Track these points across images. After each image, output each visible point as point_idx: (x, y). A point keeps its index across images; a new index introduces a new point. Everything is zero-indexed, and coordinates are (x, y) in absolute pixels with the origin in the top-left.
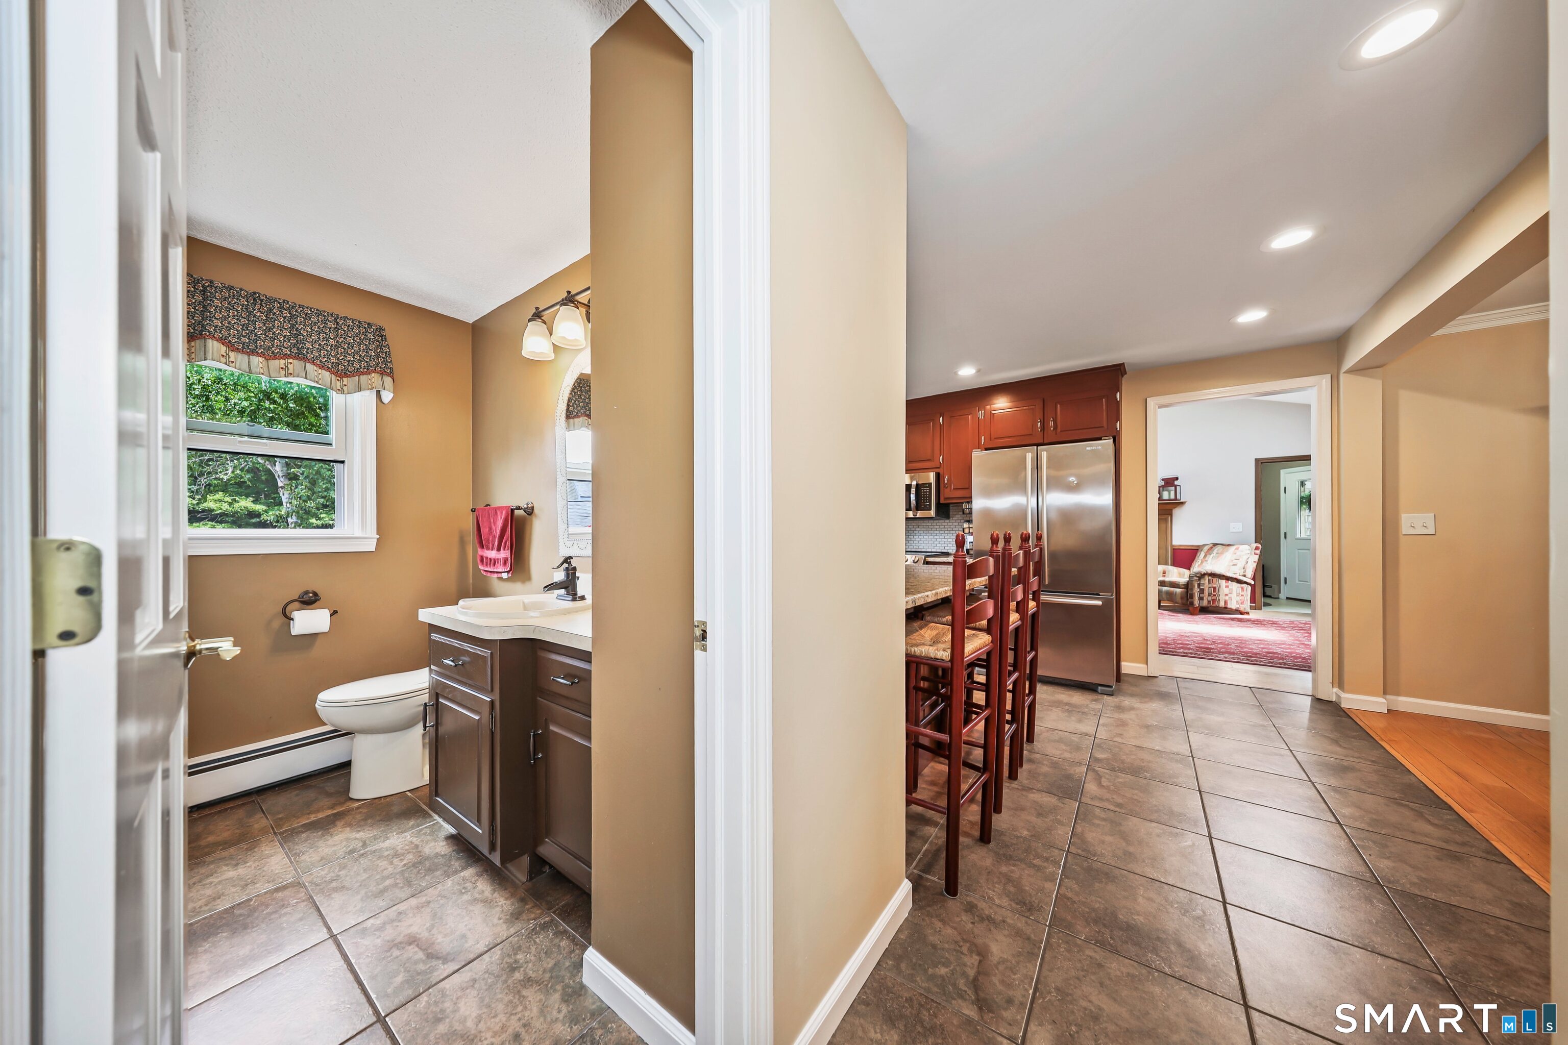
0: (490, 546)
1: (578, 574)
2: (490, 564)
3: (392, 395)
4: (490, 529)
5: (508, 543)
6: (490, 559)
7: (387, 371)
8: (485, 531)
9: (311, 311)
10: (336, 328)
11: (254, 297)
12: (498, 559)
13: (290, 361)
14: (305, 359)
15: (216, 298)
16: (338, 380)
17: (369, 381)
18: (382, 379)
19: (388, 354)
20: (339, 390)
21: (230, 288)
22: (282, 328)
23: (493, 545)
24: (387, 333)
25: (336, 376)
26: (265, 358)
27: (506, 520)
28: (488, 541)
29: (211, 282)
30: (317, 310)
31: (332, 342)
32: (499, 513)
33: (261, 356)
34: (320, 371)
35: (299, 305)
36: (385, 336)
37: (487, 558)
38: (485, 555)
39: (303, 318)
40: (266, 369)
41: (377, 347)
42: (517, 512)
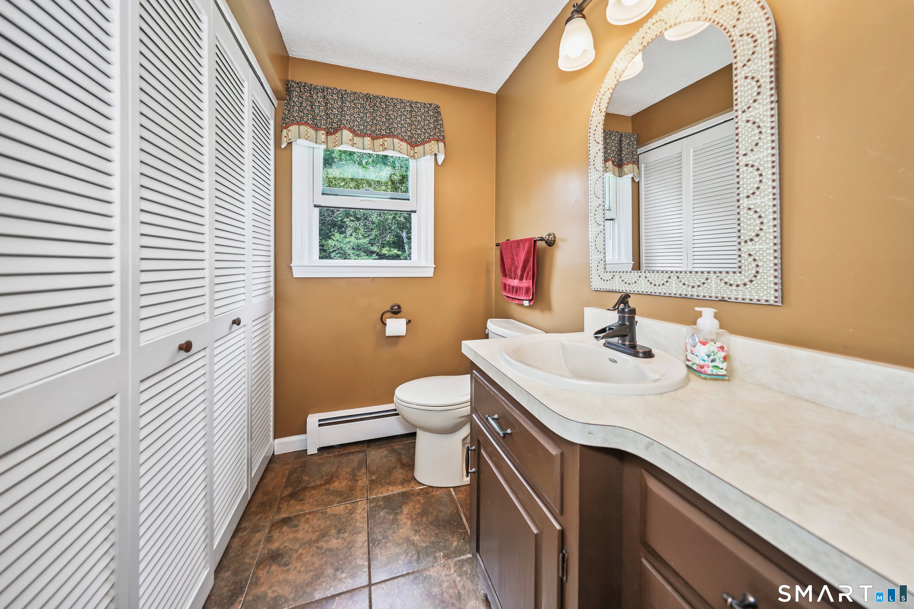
0: (513, 275)
1: (637, 318)
2: (513, 292)
3: (444, 156)
4: (513, 259)
5: (531, 273)
6: (513, 287)
7: (441, 139)
8: (507, 262)
9: (397, 101)
10: (411, 110)
11: (367, 97)
12: (520, 288)
13: (386, 139)
14: (394, 136)
15: (347, 101)
16: (412, 149)
17: (430, 147)
18: (438, 144)
19: (442, 125)
20: (412, 156)
21: (355, 93)
22: (381, 116)
23: (516, 274)
24: (442, 110)
25: (411, 146)
26: (371, 137)
27: (529, 251)
28: (511, 270)
29: (346, 91)
30: (401, 100)
31: (408, 121)
32: (521, 245)
33: (369, 136)
34: (401, 143)
35: (391, 98)
36: (440, 112)
37: (509, 285)
38: (508, 283)
39: (393, 106)
40: (372, 145)
41: (435, 122)
42: (538, 243)
